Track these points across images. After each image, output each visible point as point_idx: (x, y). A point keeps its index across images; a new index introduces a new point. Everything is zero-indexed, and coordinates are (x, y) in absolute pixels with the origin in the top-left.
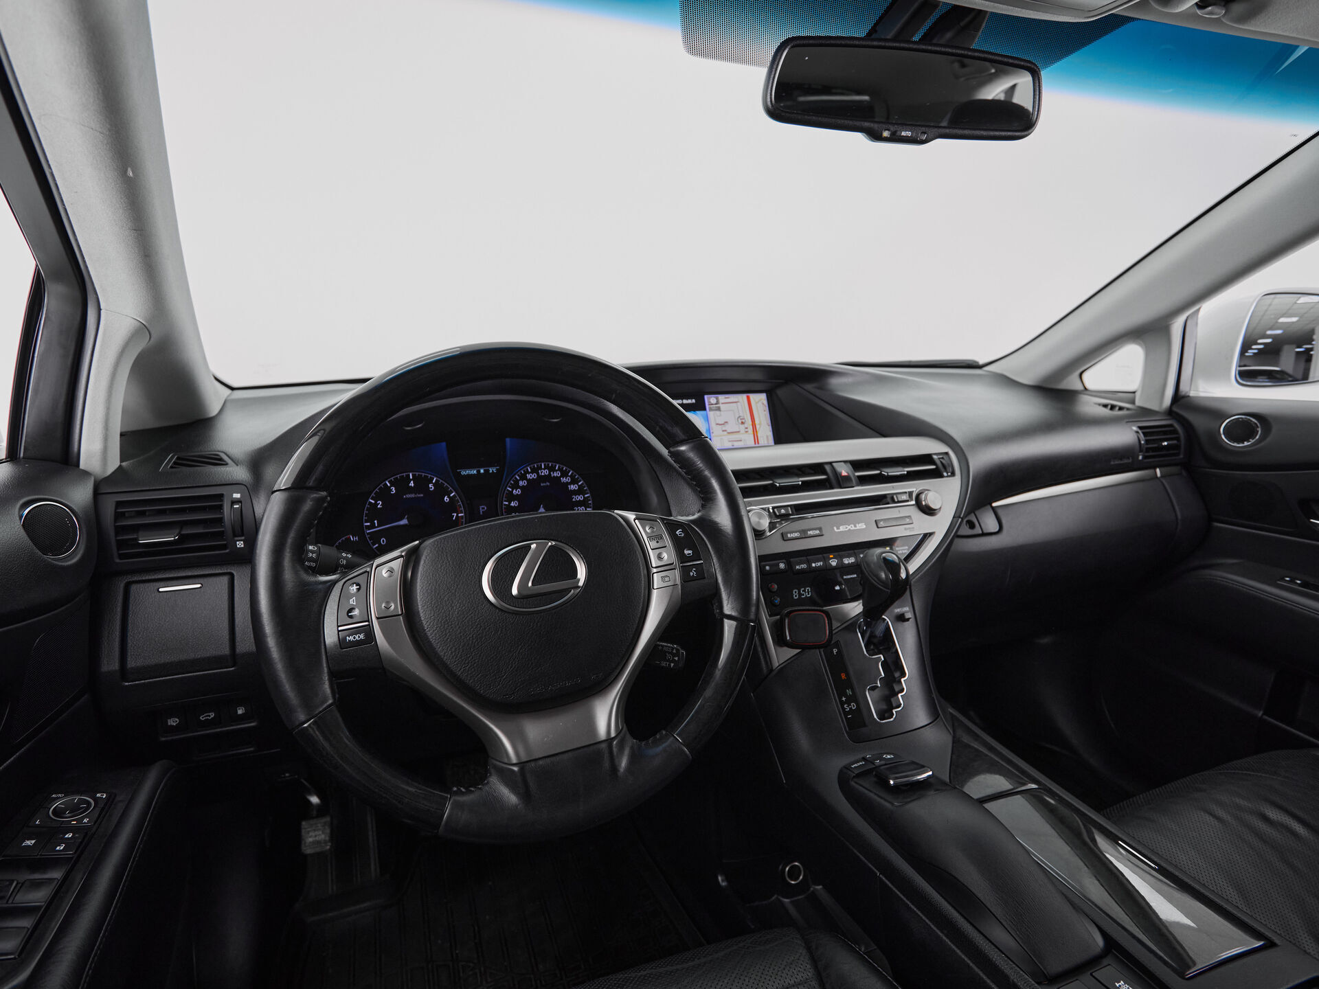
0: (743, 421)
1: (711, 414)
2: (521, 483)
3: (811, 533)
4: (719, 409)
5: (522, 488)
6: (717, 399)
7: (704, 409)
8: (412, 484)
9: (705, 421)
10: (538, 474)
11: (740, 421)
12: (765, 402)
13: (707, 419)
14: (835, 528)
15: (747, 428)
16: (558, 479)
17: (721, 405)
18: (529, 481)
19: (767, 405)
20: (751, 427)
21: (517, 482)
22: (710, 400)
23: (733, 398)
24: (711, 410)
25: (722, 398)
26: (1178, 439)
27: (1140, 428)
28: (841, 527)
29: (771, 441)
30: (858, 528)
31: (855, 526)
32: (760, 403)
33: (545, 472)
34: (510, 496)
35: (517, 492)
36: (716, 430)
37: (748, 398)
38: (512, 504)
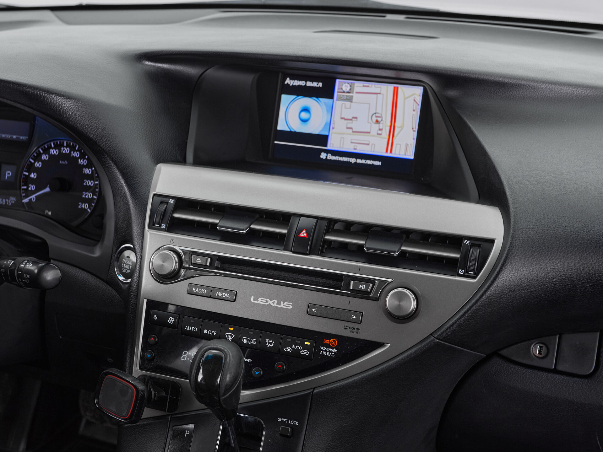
0: (379, 119)
1: (338, 104)
2: (44, 157)
3: (219, 294)
4: (350, 99)
5: (44, 162)
6: (352, 86)
7: (332, 97)
9: (327, 110)
10: (60, 150)
11: (374, 119)
12: (419, 99)
13: (331, 110)
14: (252, 297)
15: (380, 130)
16: (76, 159)
17: (355, 95)
18: (51, 156)
19: (420, 103)
20: (388, 129)
21: (40, 155)
22: (341, 85)
23: (374, 87)
24: (339, 99)
25: (359, 86)
28: (260, 299)
30: (281, 306)
31: (279, 303)
32: (412, 99)
33: (66, 150)
34: (31, 167)
35: (38, 165)
36: (339, 126)
37: (396, 91)
38: (32, 175)
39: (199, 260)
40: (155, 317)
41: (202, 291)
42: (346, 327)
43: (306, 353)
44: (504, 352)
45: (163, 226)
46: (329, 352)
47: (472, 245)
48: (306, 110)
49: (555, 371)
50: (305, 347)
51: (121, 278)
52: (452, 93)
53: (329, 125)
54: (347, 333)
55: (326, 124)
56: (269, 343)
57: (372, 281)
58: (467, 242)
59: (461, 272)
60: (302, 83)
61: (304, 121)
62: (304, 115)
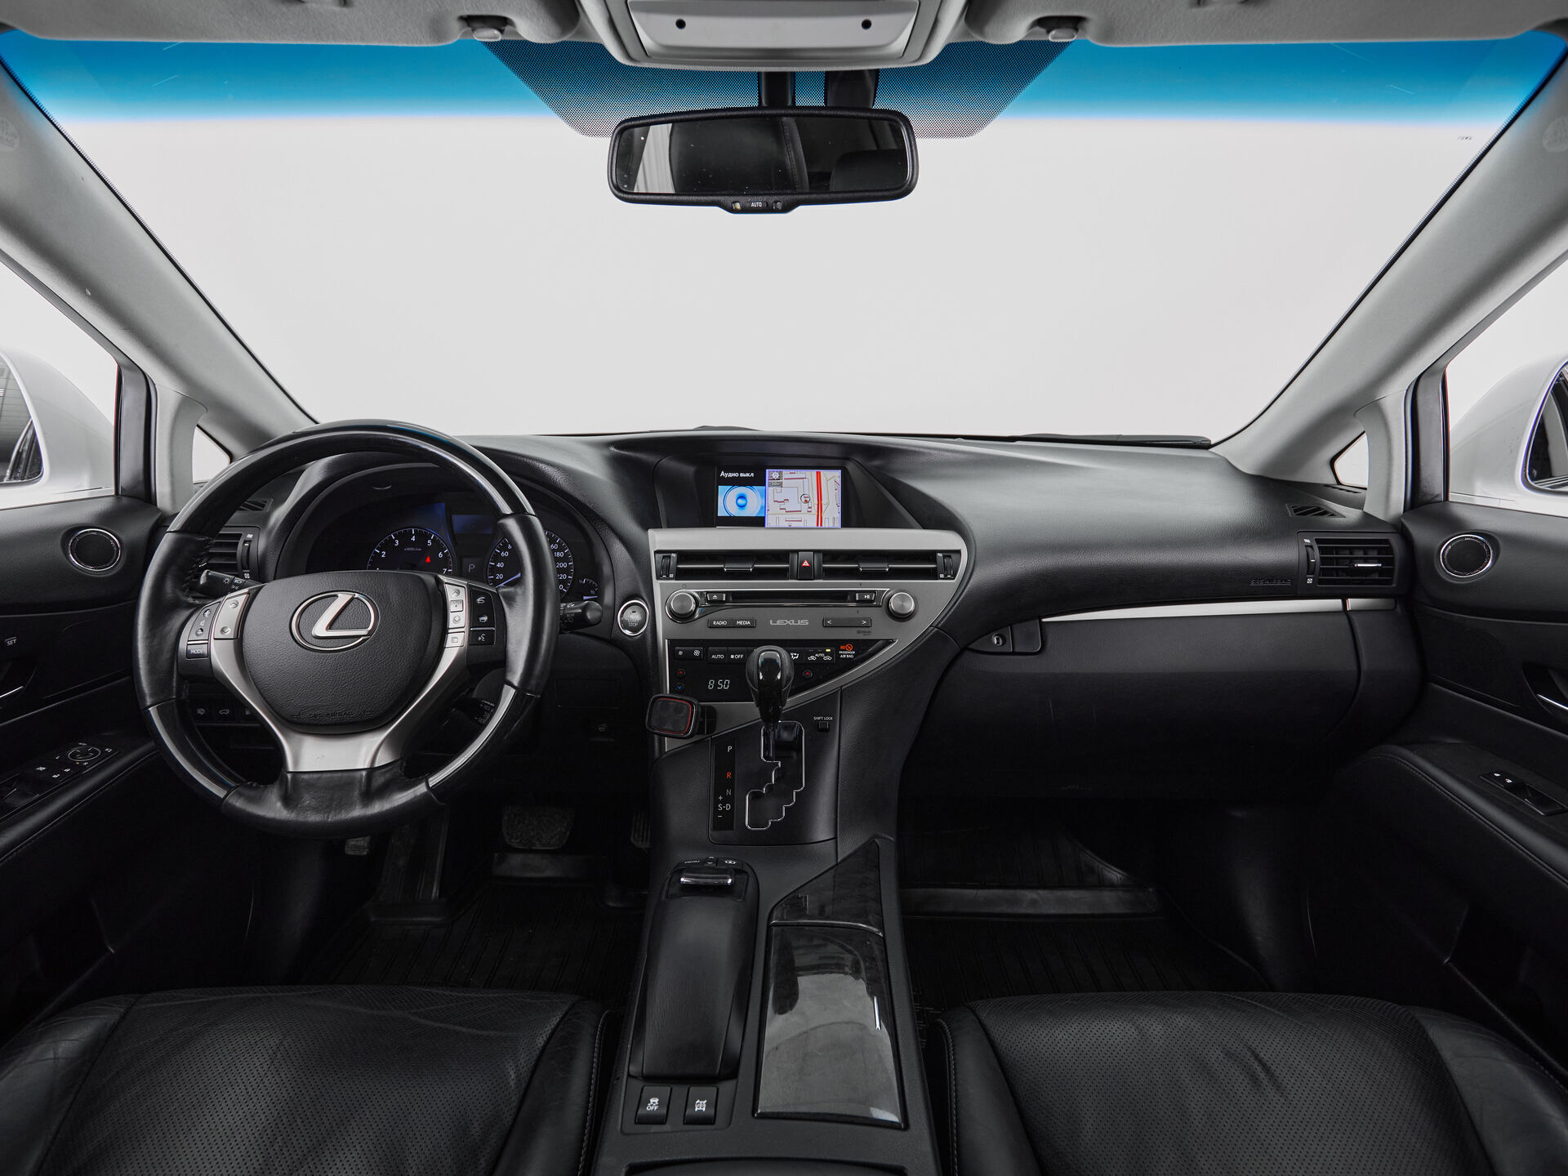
0: (808, 499)
1: (770, 490)
3: (740, 623)
4: (781, 485)
6: (780, 473)
7: (765, 485)
8: (413, 539)
9: (761, 496)
11: (803, 500)
12: (839, 480)
13: (765, 495)
14: (771, 621)
15: (810, 508)
17: (783, 481)
19: (840, 482)
20: (816, 506)
22: (771, 474)
23: (800, 473)
24: (770, 485)
25: (786, 473)
27: (1318, 541)
28: (778, 622)
29: (838, 524)
30: (799, 624)
31: (796, 622)
32: (833, 480)
34: (497, 558)
36: (773, 507)
37: (818, 475)
38: (498, 566)
39: (715, 597)
40: (681, 653)
41: (722, 624)
42: (859, 632)
43: (829, 658)
44: (972, 646)
45: (671, 576)
46: (848, 654)
47: (944, 557)
48: (742, 497)
49: (1014, 653)
50: (827, 654)
51: (628, 632)
53: (764, 508)
54: (861, 637)
55: (762, 507)
56: (794, 656)
58: (940, 555)
59: (942, 576)
60: (735, 475)
61: (742, 507)
62: (741, 502)
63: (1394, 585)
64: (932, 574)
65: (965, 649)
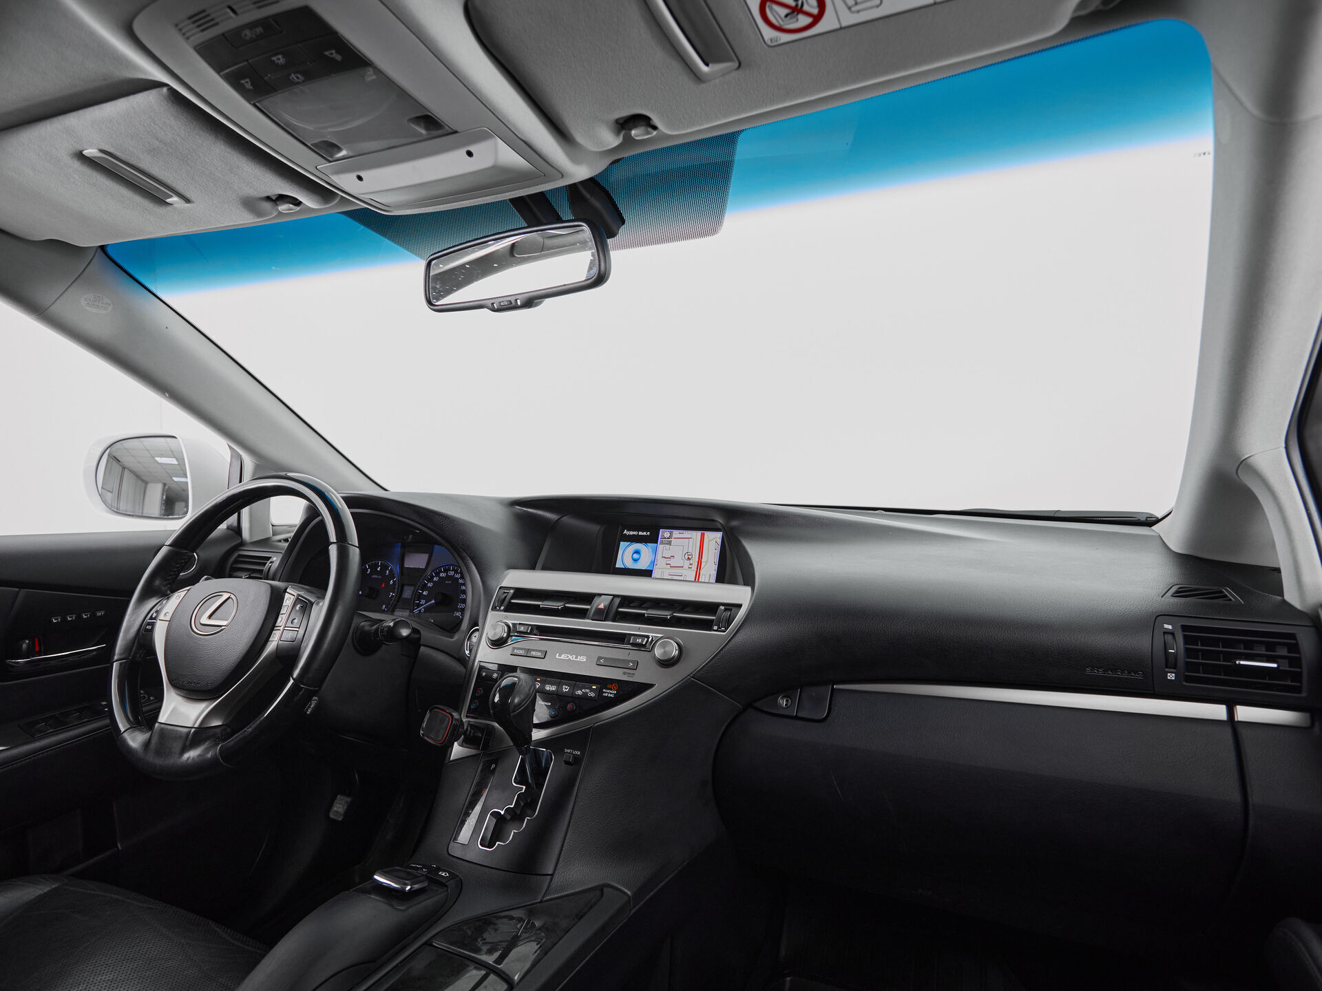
0: (690, 557)
1: (660, 547)
2: (435, 579)
3: (533, 653)
4: (670, 543)
5: (434, 582)
6: (671, 533)
7: (656, 542)
8: (379, 569)
9: (653, 552)
10: (447, 574)
11: (687, 557)
12: (719, 541)
13: (655, 552)
14: (558, 655)
15: (691, 564)
16: (458, 579)
17: (673, 540)
18: (440, 578)
19: (720, 543)
20: (696, 563)
21: (432, 577)
22: (664, 533)
23: (687, 534)
24: (662, 543)
25: (676, 533)
26: (1295, 662)
27: (1184, 628)
28: (563, 656)
29: (713, 579)
30: (578, 660)
31: (576, 658)
32: (713, 541)
33: (451, 573)
34: (424, 587)
35: (430, 585)
36: (661, 562)
37: (703, 535)
38: (424, 593)
39: (523, 630)
40: (484, 674)
41: (521, 652)
42: (624, 673)
43: (592, 694)
44: (758, 704)
45: (502, 608)
46: (609, 693)
47: (725, 610)
48: (637, 552)
49: (796, 718)
50: (592, 690)
51: (465, 652)
52: (735, 523)
53: (653, 563)
54: (625, 678)
55: (651, 562)
56: (566, 689)
57: (648, 637)
58: (722, 608)
59: (715, 628)
60: (635, 533)
61: (635, 560)
62: (636, 556)
63: (1304, 695)
64: (707, 625)
65: (749, 706)
